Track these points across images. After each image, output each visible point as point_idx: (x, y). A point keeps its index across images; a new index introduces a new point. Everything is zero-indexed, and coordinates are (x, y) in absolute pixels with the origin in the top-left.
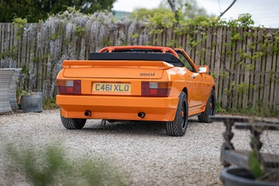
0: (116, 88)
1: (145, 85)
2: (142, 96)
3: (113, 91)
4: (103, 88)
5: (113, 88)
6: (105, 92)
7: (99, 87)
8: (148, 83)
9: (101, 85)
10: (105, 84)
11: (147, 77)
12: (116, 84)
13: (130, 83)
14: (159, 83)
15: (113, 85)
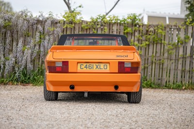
0: (97, 67)
1: (121, 64)
2: (119, 73)
3: (95, 69)
4: (86, 67)
5: (95, 67)
6: (88, 70)
7: (83, 67)
8: (123, 63)
9: (85, 65)
10: (88, 64)
11: (122, 58)
12: (97, 64)
13: (109, 63)
14: (132, 63)
15: (94, 64)
